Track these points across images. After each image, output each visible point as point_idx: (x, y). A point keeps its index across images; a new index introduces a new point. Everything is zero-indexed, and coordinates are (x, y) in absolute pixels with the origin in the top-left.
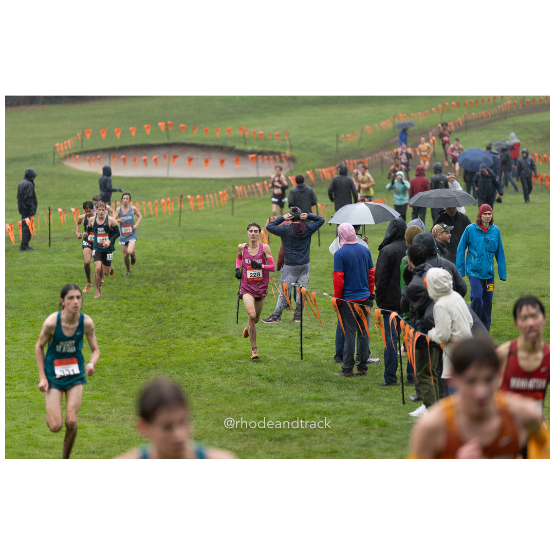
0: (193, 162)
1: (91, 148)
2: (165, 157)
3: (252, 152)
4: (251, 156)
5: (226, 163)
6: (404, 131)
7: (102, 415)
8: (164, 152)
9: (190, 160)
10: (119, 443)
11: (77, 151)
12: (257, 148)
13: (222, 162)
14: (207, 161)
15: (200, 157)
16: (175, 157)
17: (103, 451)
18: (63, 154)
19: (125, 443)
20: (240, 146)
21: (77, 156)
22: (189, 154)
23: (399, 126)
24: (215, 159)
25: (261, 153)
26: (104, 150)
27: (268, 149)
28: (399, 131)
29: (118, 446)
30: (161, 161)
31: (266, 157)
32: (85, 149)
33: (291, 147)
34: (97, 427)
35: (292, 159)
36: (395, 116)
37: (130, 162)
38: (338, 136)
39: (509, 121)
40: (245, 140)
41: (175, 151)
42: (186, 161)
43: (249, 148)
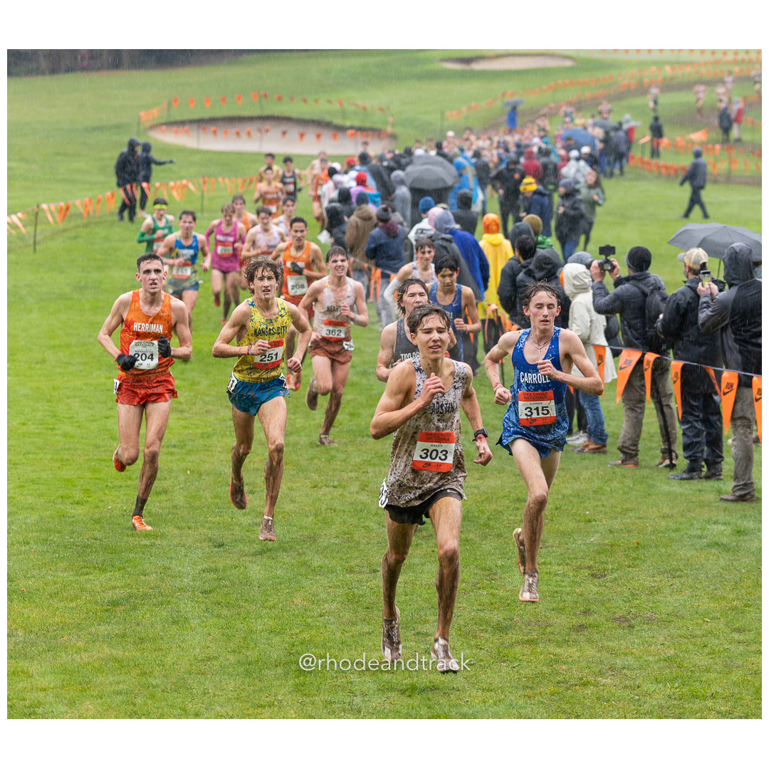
0: (287, 136)
1: (178, 118)
2: (259, 130)
3: (352, 128)
4: (350, 132)
5: (323, 138)
6: (514, 109)
7: (185, 407)
8: (258, 124)
9: (284, 133)
10: (203, 437)
11: (163, 120)
12: (357, 123)
13: (318, 136)
14: (302, 135)
15: (294, 131)
16: (267, 131)
17: (185, 445)
18: (149, 124)
19: (208, 437)
20: (338, 121)
21: (164, 127)
22: (283, 128)
23: (508, 104)
24: (310, 135)
25: (361, 130)
26: (192, 122)
27: (368, 124)
28: (509, 109)
29: (201, 440)
30: (255, 134)
31: (365, 133)
32: (172, 119)
33: (393, 125)
34: (179, 419)
35: (393, 137)
36: (504, 95)
37: (220, 133)
38: (443, 113)
39: (625, 103)
40: (344, 114)
41: (267, 125)
42: (280, 135)
43: (348, 123)
